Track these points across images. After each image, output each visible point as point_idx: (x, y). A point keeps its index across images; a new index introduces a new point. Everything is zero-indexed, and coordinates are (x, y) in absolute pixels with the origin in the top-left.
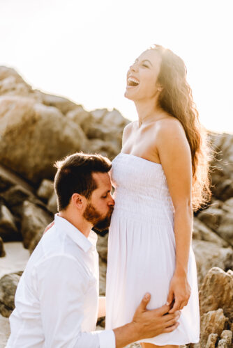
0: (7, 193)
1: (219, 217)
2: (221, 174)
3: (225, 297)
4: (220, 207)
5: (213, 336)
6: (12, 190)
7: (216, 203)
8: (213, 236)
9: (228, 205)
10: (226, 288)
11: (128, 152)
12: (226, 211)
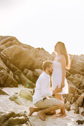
0: (16, 72)
1: (73, 78)
2: (73, 67)
3: (73, 91)
4: (73, 76)
5: (71, 98)
6: (17, 71)
7: (72, 75)
8: (71, 83)
9: (75, 76)
10: (73, 89)
11: (56, 60)
12: (75, 77)
